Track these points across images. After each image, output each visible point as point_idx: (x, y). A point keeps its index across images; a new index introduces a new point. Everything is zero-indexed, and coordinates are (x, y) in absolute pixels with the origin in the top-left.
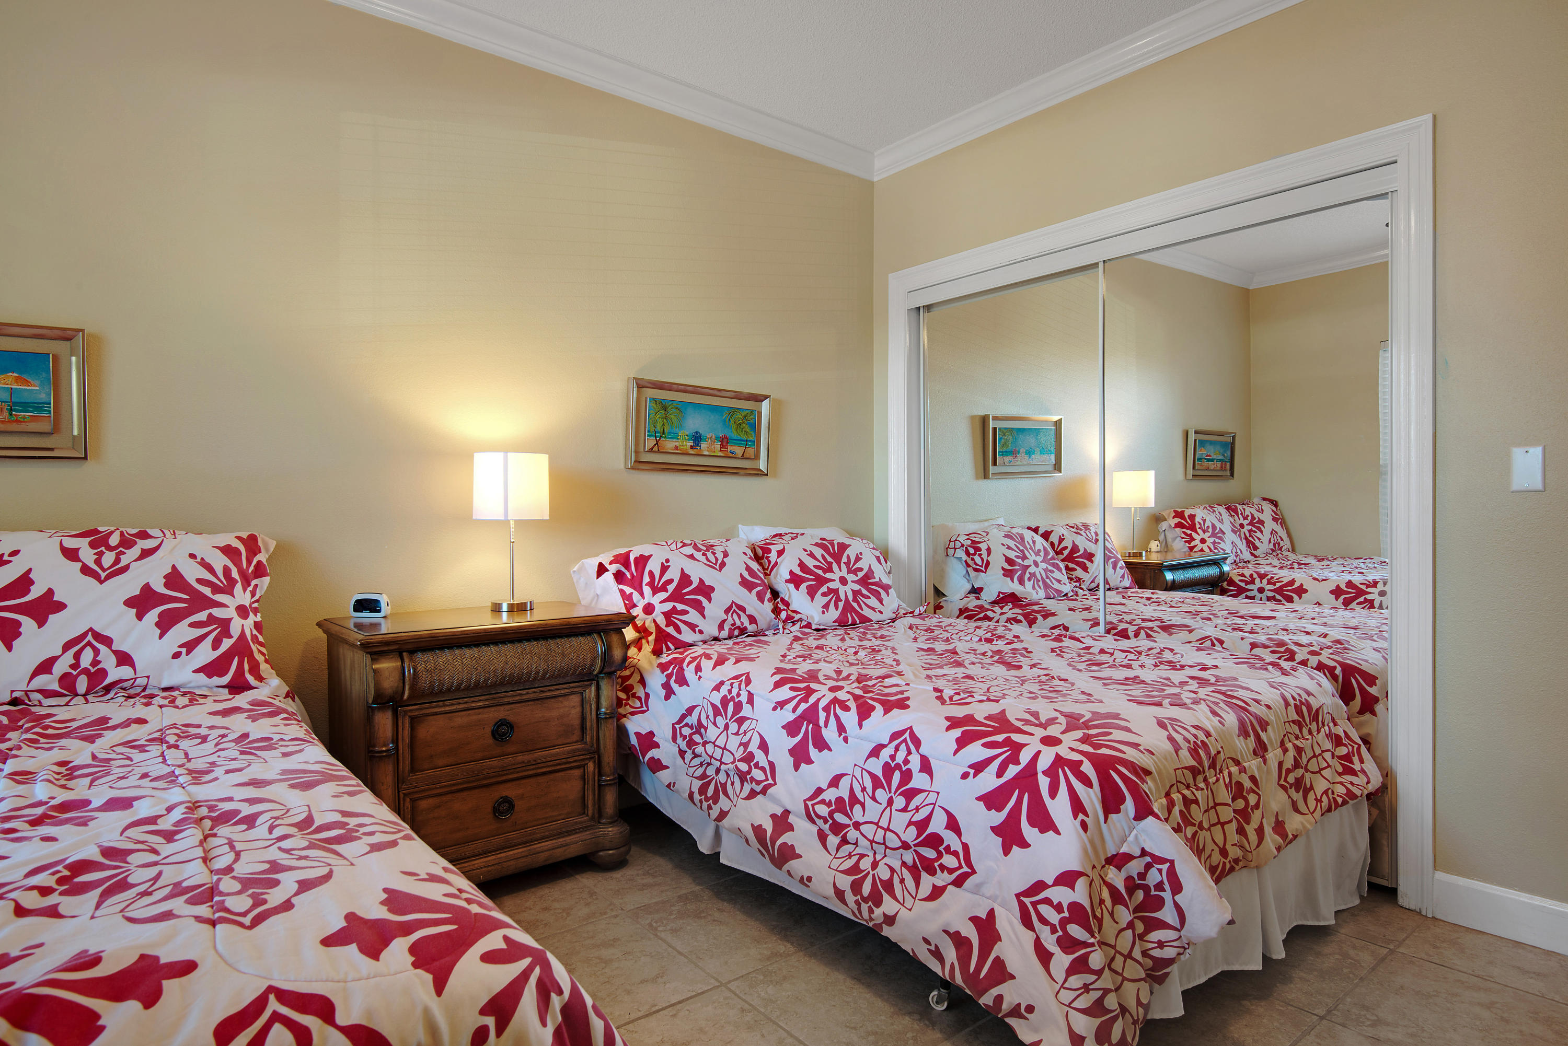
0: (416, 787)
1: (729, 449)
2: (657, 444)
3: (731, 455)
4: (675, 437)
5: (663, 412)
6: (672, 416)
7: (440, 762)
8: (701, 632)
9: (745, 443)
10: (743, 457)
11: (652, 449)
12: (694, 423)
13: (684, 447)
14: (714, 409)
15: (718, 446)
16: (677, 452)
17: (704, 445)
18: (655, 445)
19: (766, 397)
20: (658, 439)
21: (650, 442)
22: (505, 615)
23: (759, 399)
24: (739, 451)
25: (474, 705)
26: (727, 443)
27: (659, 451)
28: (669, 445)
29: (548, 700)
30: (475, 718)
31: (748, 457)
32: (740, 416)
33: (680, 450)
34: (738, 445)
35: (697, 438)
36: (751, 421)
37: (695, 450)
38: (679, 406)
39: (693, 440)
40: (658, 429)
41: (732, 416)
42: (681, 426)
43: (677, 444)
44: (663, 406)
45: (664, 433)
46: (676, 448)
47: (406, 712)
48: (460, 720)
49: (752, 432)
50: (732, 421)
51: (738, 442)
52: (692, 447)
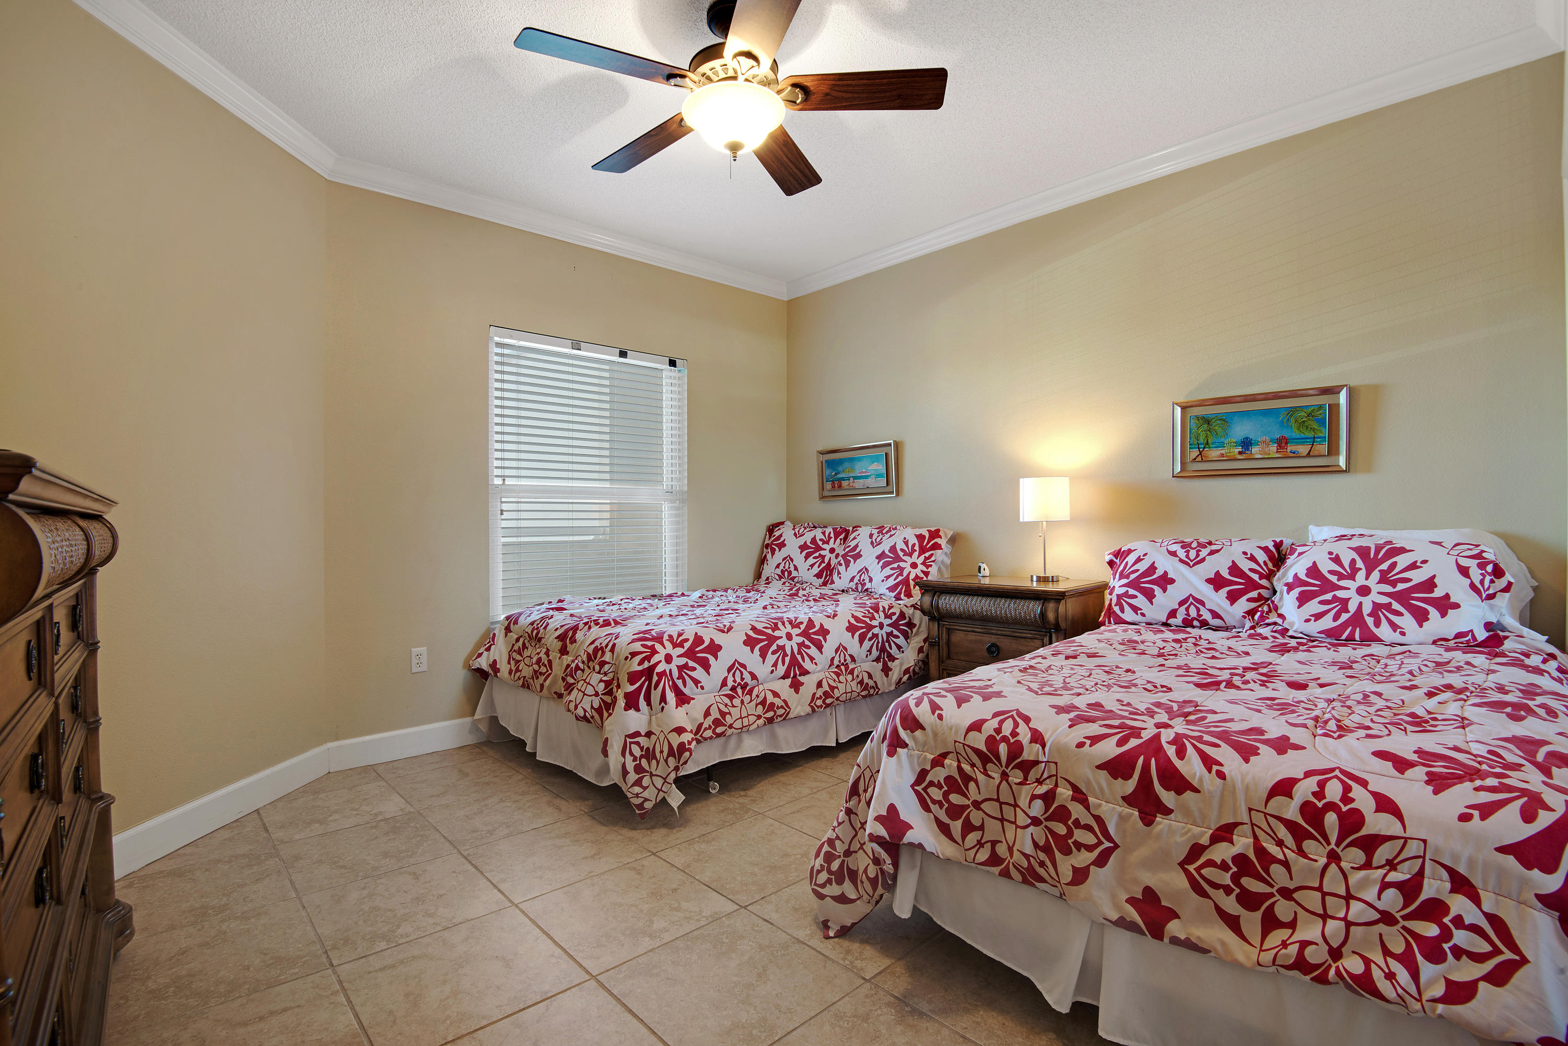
0: (947, 666)
1: (1289, 449)
2: (1200, 454)
3: (1292, 455)
4: (1222, 445)
5: (1206, 425)
6: (1216, 428)
7: (962, 658)
8: (1143, 615)
9: (1312, 440)
10: (1308, 455)
11: (1195, 459)
12: (1240, 430)
13: (1232, 454)
14: (1266, 413)
15: (1274, 448)
16: (1223, 459)
17: (1255, 450)
18: (1198, 455)
19: (1342, 387)
20: (1201, 450)
21: (1195, 453)
22: (1035, 583)
23: (1332, 391)
24: (1303, 449)
25: (976, 630)
26: (1287, 443)
27: (1202, 461)
28: (1214, 453)
29: (1020, 639)
30: (978, 638)
31: (1317, 454)
32: (1303, 414)
33: (1226, 456)
34: (1302, 444)
35: (1246, 444)
36: (1320, 417)
37: (1245, 455)
38: (1224, 418)
39: (1242, 446)
40: (1201, 440)
41: (1291, 416)
42: (1226, 435)
43: (1223, 452)
44: (1206, 420)
45: (1207, 443)
46: (1222, 455)
47: (944, 625)
48: (972, 637)
49: (1320, 428)
50: (1292, 420)
51: (1301, 441)
52: (1240, 453)
